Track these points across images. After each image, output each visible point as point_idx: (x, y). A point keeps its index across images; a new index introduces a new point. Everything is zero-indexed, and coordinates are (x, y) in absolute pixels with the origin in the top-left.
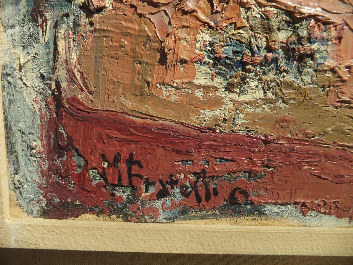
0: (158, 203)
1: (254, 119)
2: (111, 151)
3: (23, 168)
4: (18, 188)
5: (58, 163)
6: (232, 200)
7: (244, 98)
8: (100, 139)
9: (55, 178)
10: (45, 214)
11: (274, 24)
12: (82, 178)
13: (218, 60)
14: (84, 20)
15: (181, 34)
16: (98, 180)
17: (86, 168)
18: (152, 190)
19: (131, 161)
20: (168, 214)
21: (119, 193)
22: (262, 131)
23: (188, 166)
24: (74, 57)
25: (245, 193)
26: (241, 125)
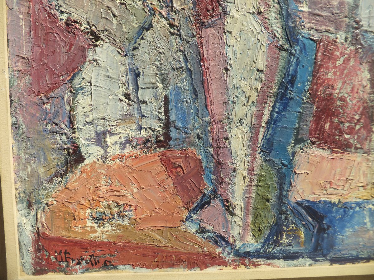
0: (77, 267)
1: (109, 236)
2: (58, 250)
3: (25, 258)
4: (23, 265)
5: (39, 255)
6: (105, 264)
7: (104, 230)
8: (54, 246)
9: (37, 260)
10: (34, 274)
11: (112, 206)
12: (48, 260)
13: (94, 218)
14: (47, 208)
15: (81, 211)
16: (54, 260)
17: (49, 256)
18: (74, 262)
19: (66, 253)
20: (81, 271)
21: (62, 264)
22: (112, 240)
23: (87, 253)
24: (44, 219)
25: (110, 262)
26: (105, 238)
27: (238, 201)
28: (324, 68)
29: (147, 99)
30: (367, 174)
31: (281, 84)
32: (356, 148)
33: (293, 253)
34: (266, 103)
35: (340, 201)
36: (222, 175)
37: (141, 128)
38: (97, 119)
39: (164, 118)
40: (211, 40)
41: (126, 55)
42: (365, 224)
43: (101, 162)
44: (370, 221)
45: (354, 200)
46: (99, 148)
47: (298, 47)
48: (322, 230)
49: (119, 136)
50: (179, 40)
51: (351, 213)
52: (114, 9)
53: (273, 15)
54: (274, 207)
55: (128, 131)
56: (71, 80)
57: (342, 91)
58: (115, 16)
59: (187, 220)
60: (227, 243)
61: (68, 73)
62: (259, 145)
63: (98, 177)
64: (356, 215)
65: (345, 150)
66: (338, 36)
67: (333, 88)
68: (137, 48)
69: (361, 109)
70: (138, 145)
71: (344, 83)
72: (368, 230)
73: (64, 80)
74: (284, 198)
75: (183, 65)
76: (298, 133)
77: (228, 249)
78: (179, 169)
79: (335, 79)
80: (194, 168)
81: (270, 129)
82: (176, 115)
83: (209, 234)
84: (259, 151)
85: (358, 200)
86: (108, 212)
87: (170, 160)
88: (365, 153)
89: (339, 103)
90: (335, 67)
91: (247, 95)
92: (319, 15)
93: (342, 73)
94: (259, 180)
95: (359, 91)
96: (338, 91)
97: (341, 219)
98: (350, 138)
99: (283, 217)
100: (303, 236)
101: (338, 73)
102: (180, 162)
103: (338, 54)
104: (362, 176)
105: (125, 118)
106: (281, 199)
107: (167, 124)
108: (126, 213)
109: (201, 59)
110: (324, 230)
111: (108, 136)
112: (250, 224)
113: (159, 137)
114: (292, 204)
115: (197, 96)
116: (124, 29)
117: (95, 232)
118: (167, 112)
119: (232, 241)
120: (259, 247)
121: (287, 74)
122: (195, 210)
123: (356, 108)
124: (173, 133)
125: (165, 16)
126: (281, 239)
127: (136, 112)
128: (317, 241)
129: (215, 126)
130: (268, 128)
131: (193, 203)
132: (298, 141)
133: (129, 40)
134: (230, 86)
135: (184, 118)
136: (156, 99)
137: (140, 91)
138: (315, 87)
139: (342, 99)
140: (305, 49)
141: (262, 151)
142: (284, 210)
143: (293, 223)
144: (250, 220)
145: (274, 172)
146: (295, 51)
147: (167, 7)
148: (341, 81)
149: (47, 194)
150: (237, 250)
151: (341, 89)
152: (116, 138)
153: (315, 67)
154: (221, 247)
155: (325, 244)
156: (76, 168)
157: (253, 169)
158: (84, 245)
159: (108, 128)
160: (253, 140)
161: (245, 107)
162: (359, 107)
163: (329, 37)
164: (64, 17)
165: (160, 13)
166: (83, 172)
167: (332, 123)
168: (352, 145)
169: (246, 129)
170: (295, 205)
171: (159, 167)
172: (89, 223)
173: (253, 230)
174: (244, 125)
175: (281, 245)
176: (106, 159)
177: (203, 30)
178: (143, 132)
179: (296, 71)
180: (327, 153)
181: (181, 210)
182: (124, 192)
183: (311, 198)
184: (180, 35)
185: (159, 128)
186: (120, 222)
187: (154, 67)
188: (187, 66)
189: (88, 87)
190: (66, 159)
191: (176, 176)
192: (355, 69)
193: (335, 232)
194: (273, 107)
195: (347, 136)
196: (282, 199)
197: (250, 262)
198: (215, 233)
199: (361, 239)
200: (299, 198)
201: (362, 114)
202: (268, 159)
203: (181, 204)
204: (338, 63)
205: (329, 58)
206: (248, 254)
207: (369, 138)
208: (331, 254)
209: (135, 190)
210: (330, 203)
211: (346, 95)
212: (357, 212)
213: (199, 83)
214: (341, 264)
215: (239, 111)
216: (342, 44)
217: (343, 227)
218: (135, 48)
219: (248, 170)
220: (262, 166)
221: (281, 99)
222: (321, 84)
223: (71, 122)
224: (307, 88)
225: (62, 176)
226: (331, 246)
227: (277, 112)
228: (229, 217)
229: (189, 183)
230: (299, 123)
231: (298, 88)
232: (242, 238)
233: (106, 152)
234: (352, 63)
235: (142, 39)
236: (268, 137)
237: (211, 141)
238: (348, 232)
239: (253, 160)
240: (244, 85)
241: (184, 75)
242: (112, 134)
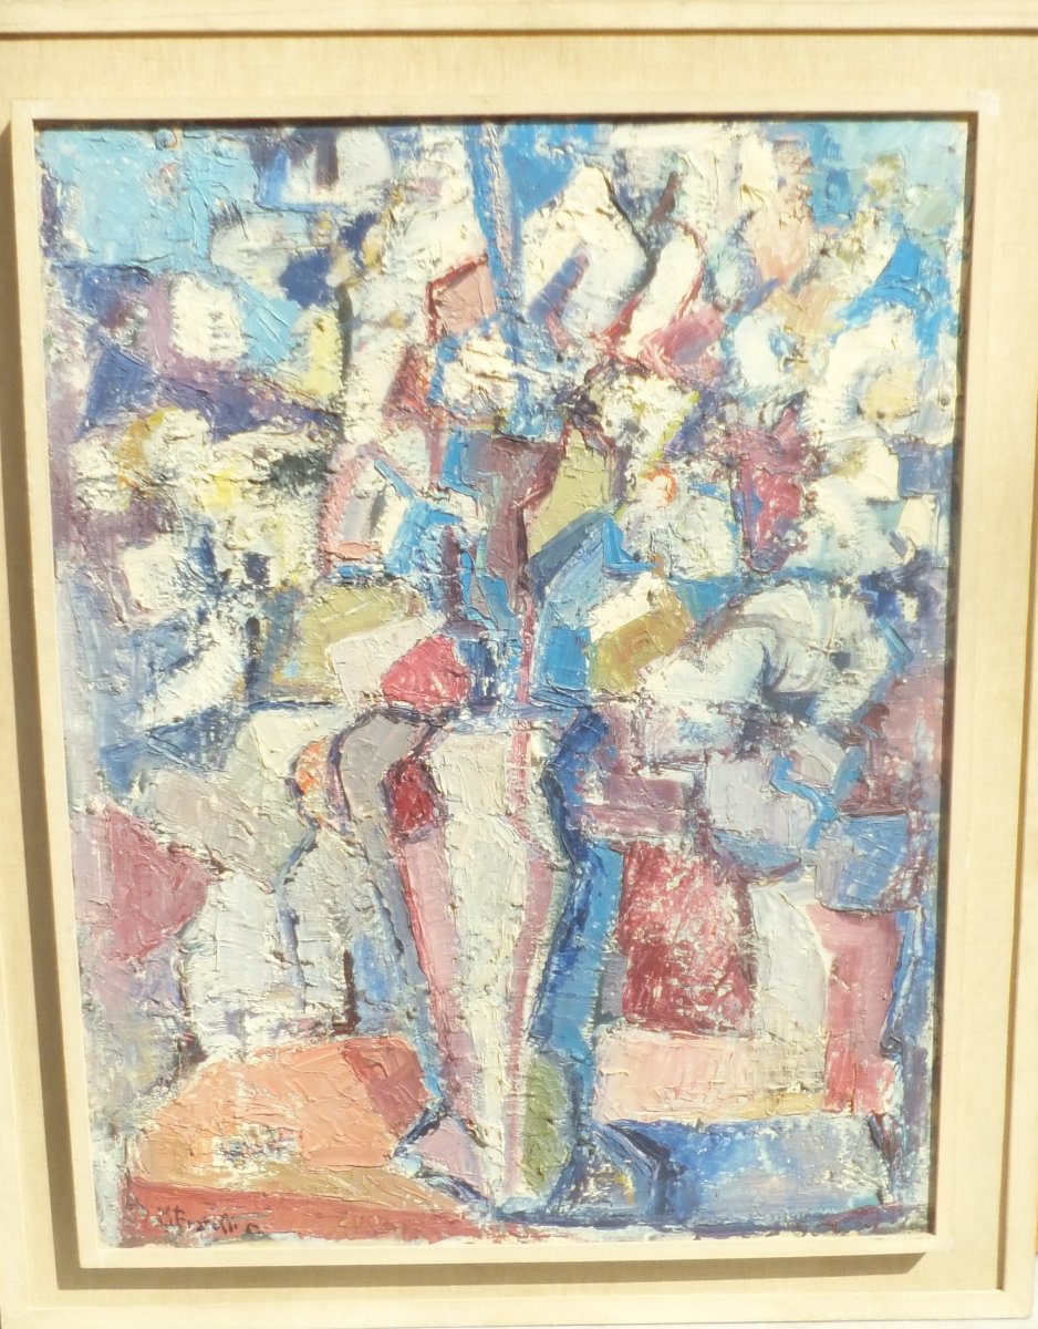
0: (198, 1234)
1: (254, 1183)
2: (164, 1205)
3: (106, 1218)
4: (102, 1230)
5: (129, 1213)
6: (248, 1231)
7: (246, 1171)
8: (156, 1198)
9: (127, 1223)
10: (121, 1245)
11: (258, 1132)
12: (146, 1222)
13: (226, 1153)
14: (143, 1136)
15: (203, 1140)
16: (156, 1223)
17: (148, 1216)
18: (193, 1227)
19: (177, 1211)
20: (206, 1241)
21: (171, 1229)
22: (260, 1189)
23: (215, 1211)
24: (138, 1155)
25: (257, 1227)
26: (246, 1186)
27: (491, 1123)
28: (641, 895)
29: (312, 958)
30: (752, 1074)
31: (559, 927)
32: (723, 1029)
33: (614, 1216)
34: (532, 957)
35: (700, 1123)
36: (458, 1078)
37: (305, 1004)
38: (227, 992)
39: (345, 987)
40: (422, 862)
41: (274, 891)
42: (761, 1163)
43: (236, 1060)
44: (770, 1158)
45: (730, 1120)
46: (233, 1038)
47: (589, 864)
48: (667, 1175)
49: (268, 1017)
50: (365, 864)
51: (726, 1144)
52: (248, 823)
53: (536, 814)
54: (564, 1132)
55: (283, 1009)
56: (180, 935)
57: (682, 932)
58: (251, 834)
59: (396, 1154)
60: (478, 1195)
61: (175, 922)
62: (524, 1027)
63: (231, 1085)
64: (738, 1147)
65: (700, 1033)
66: (665, 840)
67: (662, 929)
68: (292, 880)
69: (725, 961)
70: (300, 1031)
71: (684, 919)
72: (768, 1176)
73: (168, 934)
74: (583, 1117)
75: (375, 902)
76: (599, 1005)
77: (480, 1206)
78: (377, 1069)
79: (666, 913)
80: (405, 1066)
81: (545, 1000)
82: (366, 980)
83: (441, 1179)
84: (526, 1036)
85: (739, 1120)
86: (251, 1141)
87: (358, 1055)
88: (741, 1036)
89: (677, 952)
90: (664, 892)
91: (495, 946)
92: (625, 809)
93: (679, 901)
94: (529, 1086)
95: (718, 931)
96: (673, 932)
97: (707, 1155)
98: (708, 1011)
99: (585, 1150)
100: (629, 1184)
101: (671, 903)
102: (378, 1057)
103: (669, 870)
104: (742, 1078)
105: (278, 989)
106: (576, 1117)
107: (351, 996)
108: (284, 1144)
109: (406, 893)
110: (674, 1174)
111: (247, 1018)
112: (519, 1162)
113: (339, 1018)
114: (601, 1127)
115: (402, 950)
116: (268, 852)
117: (229, 1175)
118: (349, 976)
119: (486, 1192)
120: (543, 1203)
121: (569, 908)
122: (412, 1137)
123: (714, 960)
124: (363, 1010)
125: (338, 829)
126: (585, 1190)
127: (295, 978)
128: (661, 1194)
129: (438, 997)
130: (540, 998)
131: (406, 1126)
132: (601, 1019)
133: (278, 869)
134: (462, 932)
135: (381, 985)
136: (330, 957)
137: (300, 945)
138: (626, 928)
139: (684, 945)
140: (601, 866)
141: (530, 1035)
142: (586, 1136)
143: (607, 1161)
144: (520, 1154)
145: (558, 1070)
146: (583, 870)
147: (341, 814)
148: (679, 916)
149: (143, 1113)
150: (499, 1209)
151: (679, 929)
152: (261, 1021)
153: (623, 894)
154: (465, 1202)
155: (678, 1200)
156: (193, 1071)
157: (516, 1067)
158: (208, 1198)
159: (247, 1006)
160: (514, 1019)
161: (492, 965)
162: (721, 958)
163: (647, 844)
164: (165, 839)
165: (329, 825)
166: (205, 1076)
167: (667, 987)
168: (714, 1023)
169: (496, 999)
170: (607, 1129)
171: (341, 1066)
172: (218, 1160)
173: (526, 1172)
174: (493, 995)
175: (585, 1200)
176: (245, 1054)
177: (408, 845)
178: (309, 1009)
179: (586, 903)
180: (661, 1038)
181: (386, 1138)
182: (279, 1108)
183: (639, 1116)
184: (366, 857)
185: (337, 1003)
186: (273, 1158)
187: (323, 908)
188: (381, 904)
189: (209, 943)
190: (176, 1057)
191: (372, 1082)
192: (705, 895)
193: (698, 1178)
194: (548, 964)
195: (700, 1008)
196: (579, 1119)
197: (527, 1231)
198: (452, 1177)
199: (754, 1192)
200: (613, 1118)
201: (728, 969)
202: (544, 1049)
203: (382, 1127)
204: (669, 886)
205: (652, 879)
206: (521, 1217)
207: (747, 1011)
208: (694, 1219)
209: (299, 1105)
210: (680, 1125)
211: (691, 939)
212: (739, 1142)
213: (405, 930)
214: (718, 1237)
215: (480, 972)
216: (676, 853)
217: (714, 1170)
218: (287, 881)
219: (508, 1068)
220: (534, 1061)
221: (562, 950)
222: (639, 923)
223: (182, 998)
224: (611, 929)
225: (168, 1084)
226: (693, 1203)
227: (555, 972)
228: (477, 1150)
229: (396, 1091)
230: (600, 989)
231: (592, 930)
232: (507, 1187)
233: (244, 1044)
234: (698, 883)
235: (300, 865)
236: (541, 1012)
237: (433, 1021)
238: (725, 1178)
239: (516, 1052)
240: (488, 930)
241: (377, 917)
242: (253, 1015)
